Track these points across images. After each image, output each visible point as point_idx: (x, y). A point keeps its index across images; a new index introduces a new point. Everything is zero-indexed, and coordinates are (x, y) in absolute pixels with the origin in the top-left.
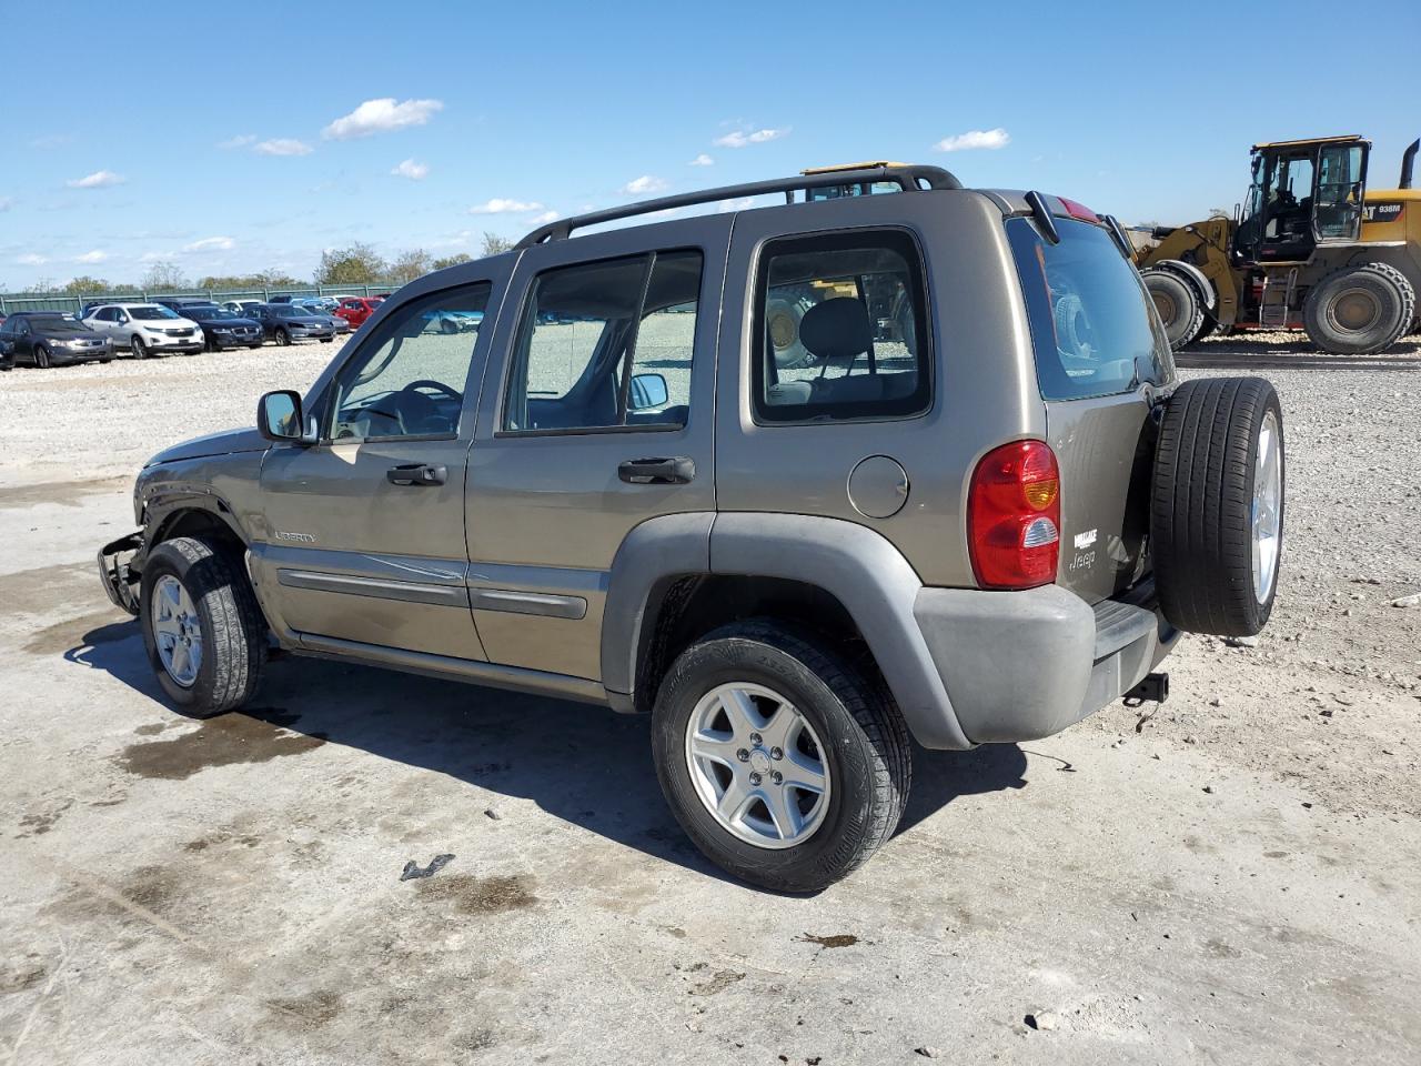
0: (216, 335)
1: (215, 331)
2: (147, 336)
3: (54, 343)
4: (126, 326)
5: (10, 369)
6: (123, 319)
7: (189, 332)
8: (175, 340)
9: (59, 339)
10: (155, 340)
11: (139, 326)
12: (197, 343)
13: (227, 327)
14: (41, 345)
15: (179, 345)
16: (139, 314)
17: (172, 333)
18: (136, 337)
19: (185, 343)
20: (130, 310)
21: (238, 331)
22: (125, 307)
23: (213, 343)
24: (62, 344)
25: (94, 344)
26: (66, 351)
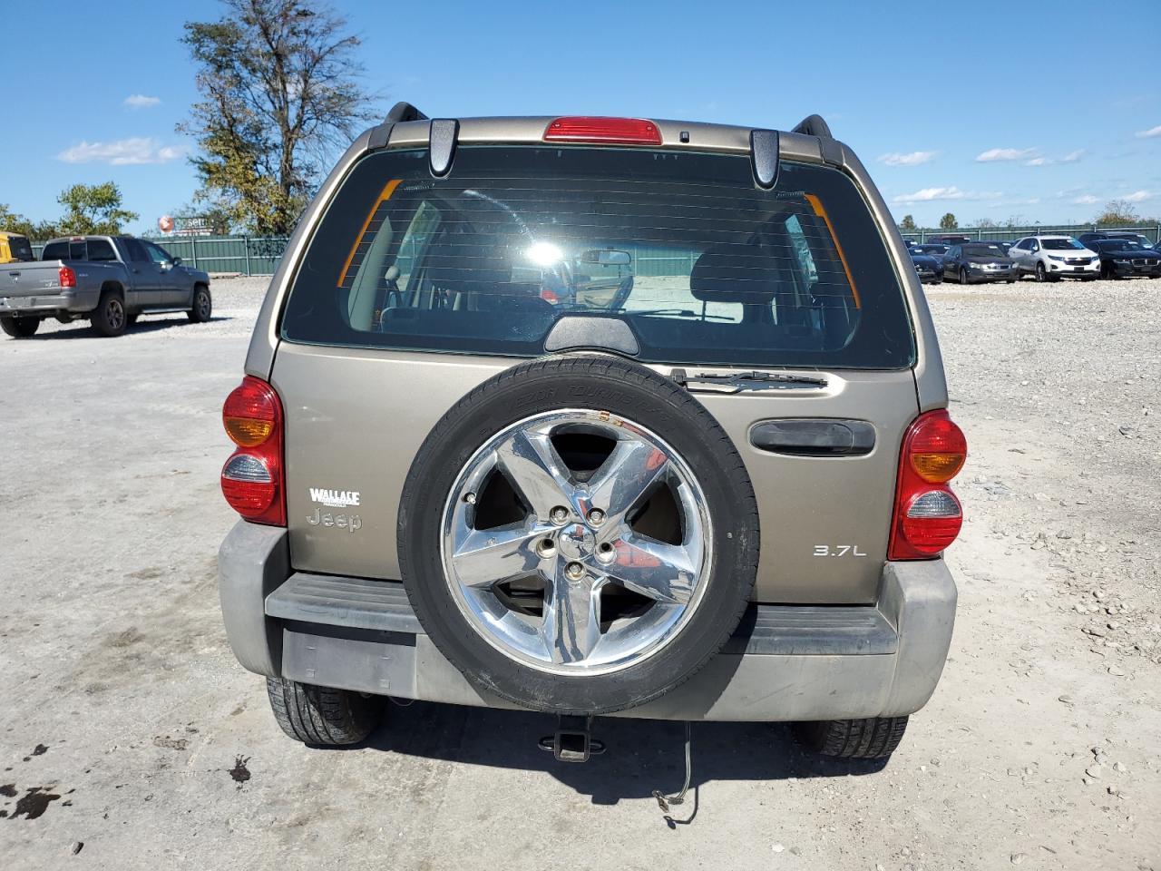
0: (1116, 265)
1: (1115, 261)
2: (1049, 263)
3: (972, 265)
4: (1036, 254)
5: (939, 283)
6: (1036, 248)
7: (1087, 261)
8: (1071, 268)
9: (978, 263)
10: (1054, 267)
11: (1044, 254)
12: (1092, 271)
13: (1128, 258)
14: (965, 267)
15: (1074, 272)
16: (1049, 245)
17: (1072, 262)
18: (1041, 263)
19: (1082, 270)
20: (1043, 241)
21: (1136, 263)
22: (1039, 238)
23: (1110, 271)
24: (978, 266)
25: (1002, 267)
26: (979, 271)
